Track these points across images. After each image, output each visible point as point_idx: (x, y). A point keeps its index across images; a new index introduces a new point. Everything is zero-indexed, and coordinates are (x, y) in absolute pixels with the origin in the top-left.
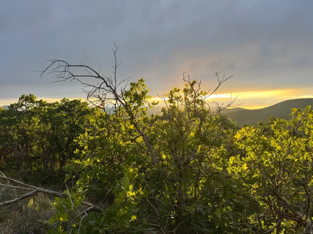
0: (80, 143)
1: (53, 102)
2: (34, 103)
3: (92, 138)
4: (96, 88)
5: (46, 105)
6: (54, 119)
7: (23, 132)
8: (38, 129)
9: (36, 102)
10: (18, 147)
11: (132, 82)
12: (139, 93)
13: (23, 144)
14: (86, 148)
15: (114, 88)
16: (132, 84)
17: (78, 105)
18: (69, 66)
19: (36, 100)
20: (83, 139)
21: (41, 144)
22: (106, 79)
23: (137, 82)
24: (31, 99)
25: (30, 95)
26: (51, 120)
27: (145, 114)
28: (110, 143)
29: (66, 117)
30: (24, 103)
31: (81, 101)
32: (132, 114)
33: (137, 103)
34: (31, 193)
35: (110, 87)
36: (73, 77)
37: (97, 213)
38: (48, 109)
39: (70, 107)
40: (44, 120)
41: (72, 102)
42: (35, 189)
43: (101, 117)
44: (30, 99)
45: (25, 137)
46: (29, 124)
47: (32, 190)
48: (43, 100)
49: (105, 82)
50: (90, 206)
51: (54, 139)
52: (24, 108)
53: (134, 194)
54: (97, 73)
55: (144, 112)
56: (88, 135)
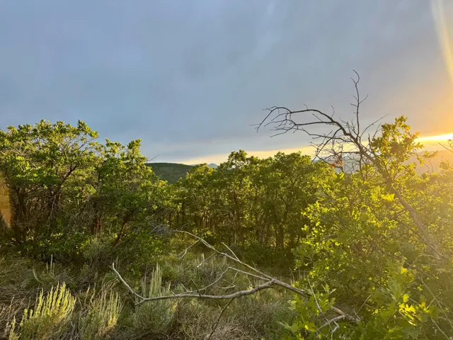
0: (310, 217)
1: (265, 158)
2: (244, 160)
3: (326, 210)
4: (328, 139)
5: (258, 163)
6: (268, 180)
7: (233, 197)
8: (249, 193)
9: (247, 159)
10: (229, 214)
11: (383, 124)
12: (399, 140)
13: (234, 212)
14: (317, 224)
15: (355, 136)
16: (383, 126)
17: (297, 161)
18: (291, 113)
19: (247, 157)
20: (314, 211)
21: (254, 212)
22: (344, 125)
23: (392, 122)
24: (241, 156)
25: (240, 151)
26: (266, 181)
27: (413, 175)
28: (355, 221)
29: (282, 178)
30: (234, 162)
31: (301, 155)
32: (388, 175)
33: (397, 156)
34: (266, 284)
35: (350, 135)
36: (296, 127)
37: (350, 326)
38: (260, 168)
39: (287, 164)
40: (257, 182)
41: (289, 156)
42: (271, 279)
43: (338, 180)
44: (239, 156)
45: (236, 202)
46: (240, 186)
47: (268, 281)
48: (255, 157)
49: (342, 128)
50: (340, 315)
51: (270, 207)
52: (234, 167)
53: (412, 309)
54: (329, 117)
55: (410, 171)
56: (320, 206)
